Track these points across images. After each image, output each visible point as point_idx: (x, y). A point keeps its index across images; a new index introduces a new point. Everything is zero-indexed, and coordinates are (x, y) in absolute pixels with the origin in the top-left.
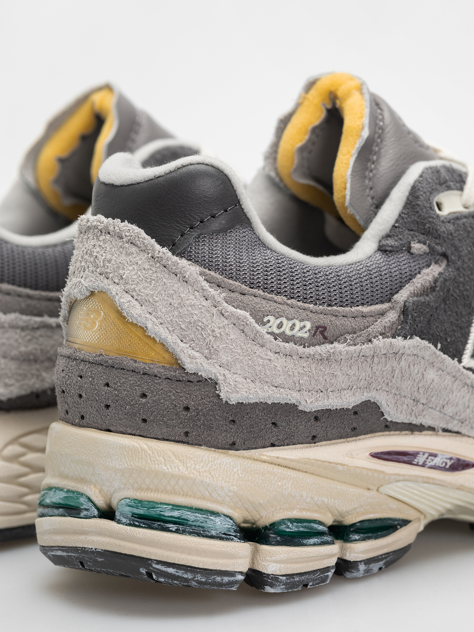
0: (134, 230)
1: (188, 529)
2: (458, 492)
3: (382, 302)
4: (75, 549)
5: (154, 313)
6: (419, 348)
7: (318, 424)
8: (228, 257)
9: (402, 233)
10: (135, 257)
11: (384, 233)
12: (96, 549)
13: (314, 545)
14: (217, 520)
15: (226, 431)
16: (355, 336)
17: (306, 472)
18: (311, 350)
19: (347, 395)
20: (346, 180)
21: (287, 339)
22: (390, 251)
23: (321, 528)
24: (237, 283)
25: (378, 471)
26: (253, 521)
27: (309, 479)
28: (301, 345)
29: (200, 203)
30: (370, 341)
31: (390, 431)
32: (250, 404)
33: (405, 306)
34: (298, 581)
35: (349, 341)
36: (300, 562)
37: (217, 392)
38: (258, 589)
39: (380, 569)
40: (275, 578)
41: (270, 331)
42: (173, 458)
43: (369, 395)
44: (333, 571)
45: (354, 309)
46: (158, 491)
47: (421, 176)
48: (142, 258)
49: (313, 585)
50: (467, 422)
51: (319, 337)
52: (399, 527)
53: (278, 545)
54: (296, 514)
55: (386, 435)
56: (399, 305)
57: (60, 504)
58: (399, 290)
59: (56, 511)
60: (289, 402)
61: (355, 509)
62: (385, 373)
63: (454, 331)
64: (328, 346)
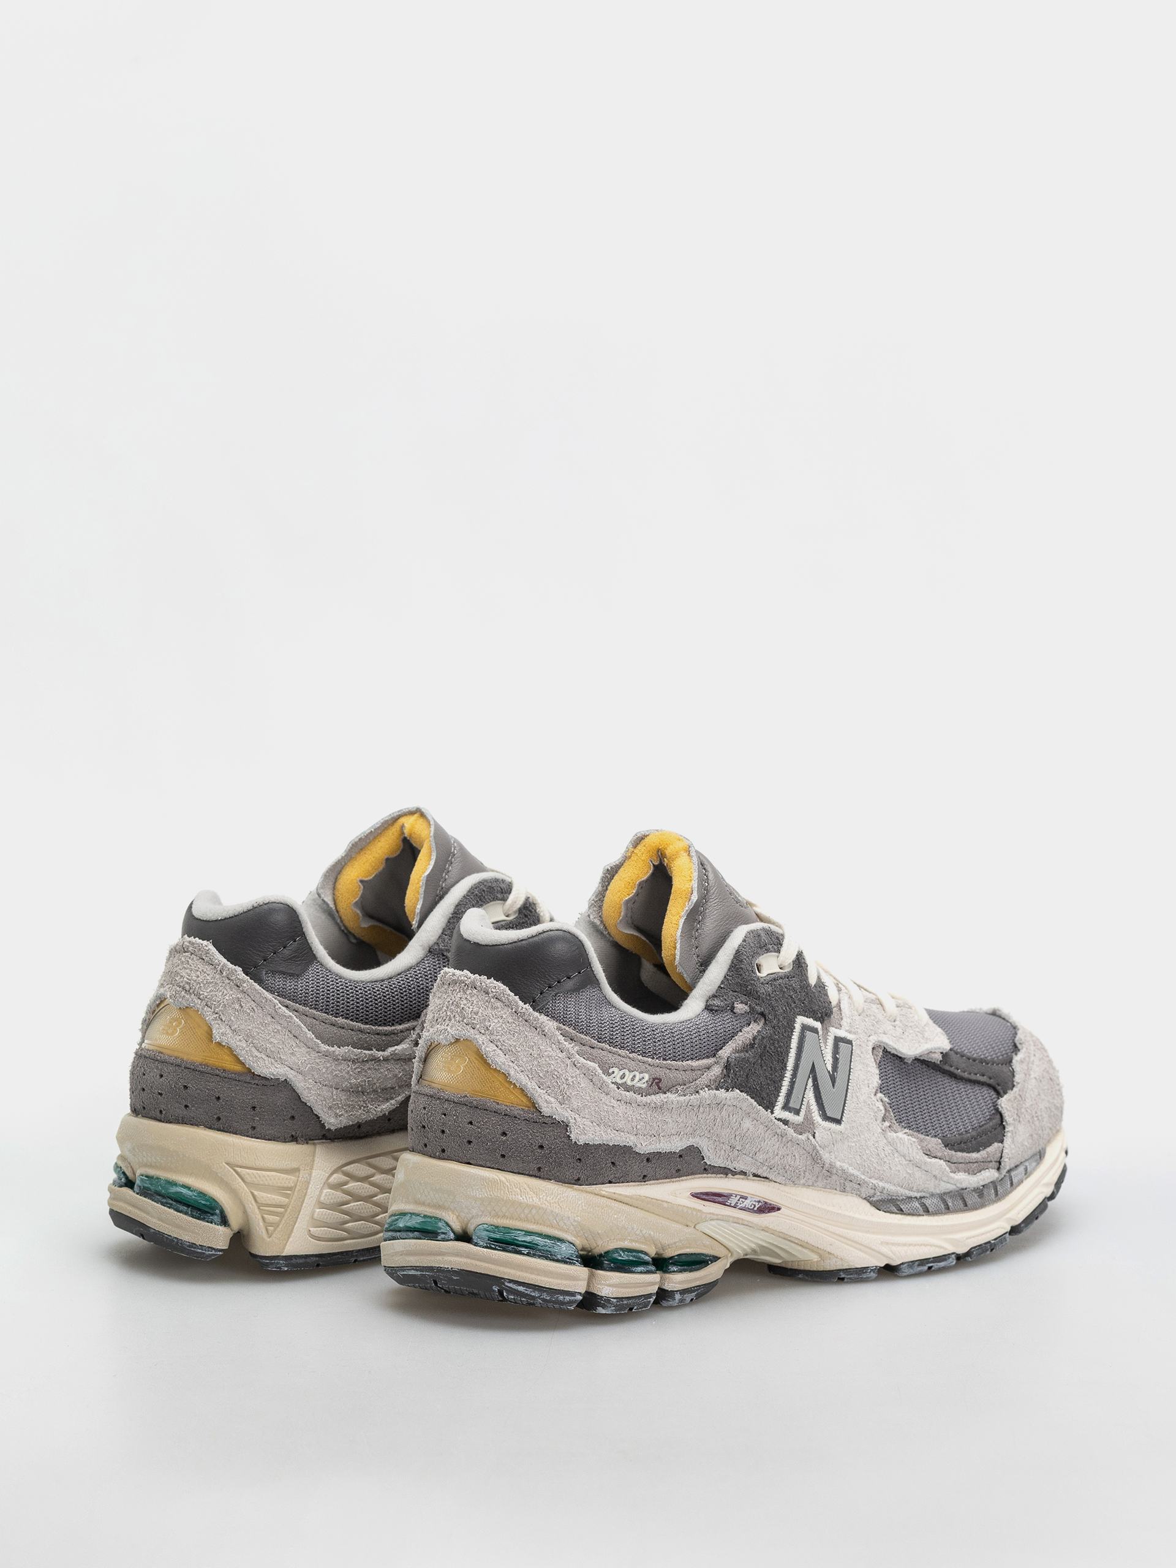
0: (499, 987)
1: (538, 1253)
2: (762, 1232)
3: (708, 1057)
4: (431, 1269)
5: (516, 1062)
6: (738, 1099)
7: (649, 1164)
8: (580, 1014)
9: (726, 994)
10: (500, 1011)
11: (711, 993)
12: (452, 1268)
13: (641, 1273)
14: (563, 1246)
15: (573, 1168)
16: (685, 1087)
17: (637, 1207)
18: (648, 1099)
19: (676, 1140)
20: (676, 940)
21: (628, 1089)
22: (716, 1011)
23: (646, 1258)
24: (588, 1038)
25: (696, 1209)
26: (589, 1249)
27: (640, 1214)
28: (639, 1094)
29: (558, 966)
30: (697, 1092)
31: (707, 1174)
32: (594, 1145)
33: (728, 1061)
34: (626, 1304)
35: (680, 1091)
36: (629, 1288)
37: (568, 1134)
38: (589, 1310)
39: (692, 1300)
40: (608, 1300)
41: (613, 1081)
42: (528, 1190)
43: (694, 1140)
44: (654, 1297)
45: (685, 1063)
46: (513, 1218)
47: (744, 941)
48: (506, 1013)
49: (637, 1309)
50: (775, 1168)
51: (655, 1087)
52: (710, 1262)
53: (611, 1271)
54: (626, 1244)
55: (705, 1177)
56: (723, 1061)
57: (415, 1228)
58: (723, 1047)
59: (411, 1235)
60: (627, 1145)
61: (675, 1243)
62: (708, 1121)
63: (768, 1084)
64: (663, 1096)
